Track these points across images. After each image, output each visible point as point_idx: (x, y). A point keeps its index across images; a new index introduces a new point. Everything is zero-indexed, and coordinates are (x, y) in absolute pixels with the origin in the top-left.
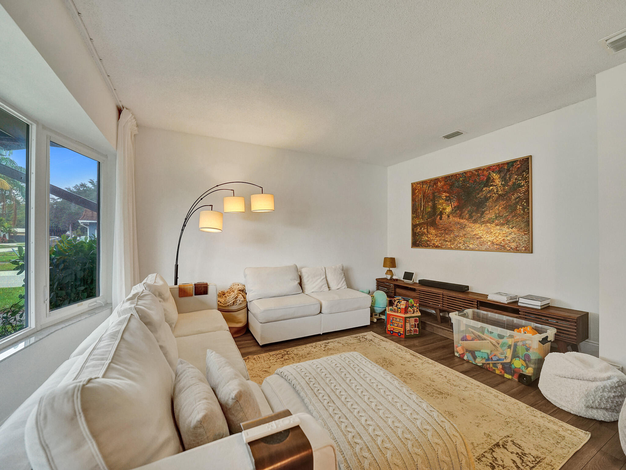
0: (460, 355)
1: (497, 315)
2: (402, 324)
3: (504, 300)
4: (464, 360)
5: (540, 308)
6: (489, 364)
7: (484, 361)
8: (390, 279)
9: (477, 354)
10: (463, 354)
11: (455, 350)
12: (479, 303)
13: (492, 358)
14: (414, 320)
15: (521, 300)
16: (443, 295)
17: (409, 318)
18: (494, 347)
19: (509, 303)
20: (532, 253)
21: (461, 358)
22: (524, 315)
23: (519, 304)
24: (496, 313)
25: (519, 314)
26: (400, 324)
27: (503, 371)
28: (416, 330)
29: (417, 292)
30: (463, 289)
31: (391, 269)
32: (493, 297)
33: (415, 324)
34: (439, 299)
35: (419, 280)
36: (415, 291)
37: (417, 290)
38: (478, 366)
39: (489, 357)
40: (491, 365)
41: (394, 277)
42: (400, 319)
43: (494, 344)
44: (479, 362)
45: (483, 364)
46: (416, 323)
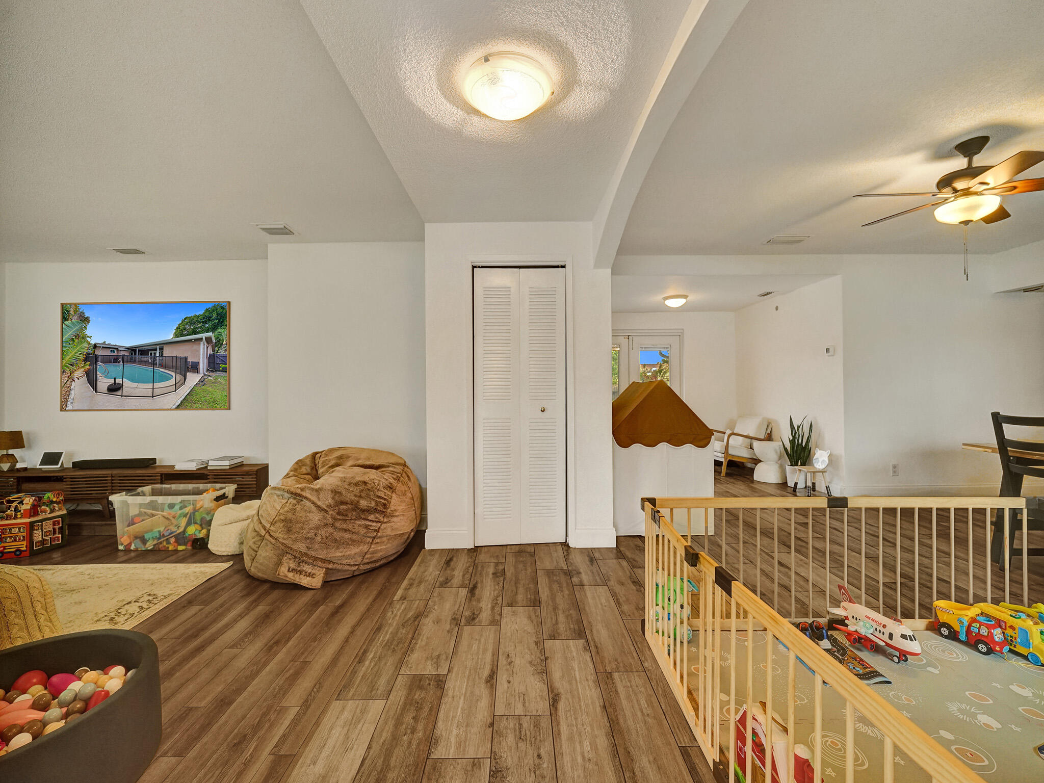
0: (125, 546)
1: (182, 485)
2: (25, 534)
3: (192, 467)
4: (132, 550)
5: (228, 467)
6: (161, 543)
7: (155, 542)
8: (8, 471)
9: (147, 536)
10: (130, 544)
11: (119, 542)
12: (163, 476)
13: (163, 535)
14: (52, 523)
15: (211, 463)
16: (112, 477)
17: (41, 521)
18: (167, 522)
19: (198, 469)
20: (229, 408)
21: (127, 550)
22: (212, 478)
23: (209, 468)
24: (180, 483)
25: (209, 479)
26: (21, 536)
27: (176, 544)
28: (56, 537)
29: (65, 481)
30: (149, 463)
31: (11, 452)
32: (181, 466)
33: (54, 529)
34: (106, 483)
35: (73, 463)
36: (63, 481)
37: (65, 478)
38: (149, 550)
39: (160, 535)
40: (165, 543)
41: (19, 466)
42: (20, 528)
43: (167, 517)
44: (150, 545)
45: (154, 545)
46: (57, 527)
